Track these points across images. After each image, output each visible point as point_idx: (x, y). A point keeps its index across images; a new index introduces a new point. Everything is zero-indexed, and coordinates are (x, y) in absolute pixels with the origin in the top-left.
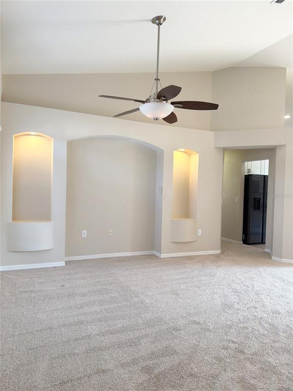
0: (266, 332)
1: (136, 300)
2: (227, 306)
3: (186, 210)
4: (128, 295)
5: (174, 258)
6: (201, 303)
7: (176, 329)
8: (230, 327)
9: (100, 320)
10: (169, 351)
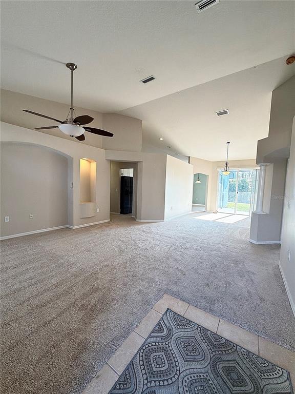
0: (144, 261)
1: (62, 261)
2: (121, 252)
3: (89, 196)
4: (55, 259)
5: (82, 228)
6: (107, 253)
7: (96, 273)
8: (126, 263)
9: (36, 283)
10: (94, 290)
